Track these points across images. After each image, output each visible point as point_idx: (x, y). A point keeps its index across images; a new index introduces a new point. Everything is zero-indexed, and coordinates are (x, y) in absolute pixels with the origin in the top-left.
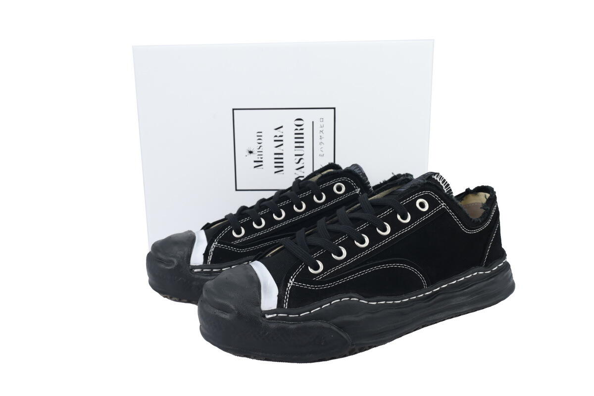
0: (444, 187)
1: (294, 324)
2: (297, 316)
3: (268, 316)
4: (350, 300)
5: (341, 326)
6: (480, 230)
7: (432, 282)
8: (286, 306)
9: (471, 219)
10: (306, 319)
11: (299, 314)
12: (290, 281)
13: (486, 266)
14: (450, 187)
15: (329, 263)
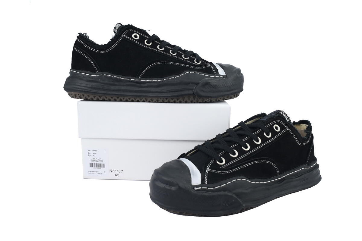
0: (287, 118)
1: (211, 193)
2: (213, 188)
3: (196, 189)
4: (241, 180)
5: (237, 195)
6: (305, 144)
7: (282, 172)
8: (206, 183)
9: (302, 137)
10: (218, 190)
11: (214, 188)
12: (207, 169)
13: (308, 165)
14: (290, 119)
15: (229, 159)
